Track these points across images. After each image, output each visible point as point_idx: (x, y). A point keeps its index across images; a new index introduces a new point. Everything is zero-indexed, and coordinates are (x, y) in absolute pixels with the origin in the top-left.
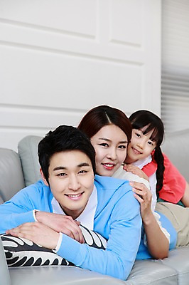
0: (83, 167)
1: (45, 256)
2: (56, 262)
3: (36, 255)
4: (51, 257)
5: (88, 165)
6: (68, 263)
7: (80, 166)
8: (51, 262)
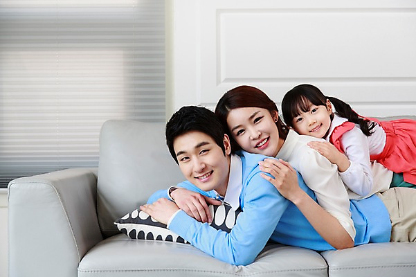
0: (202, 147)
1: (156, 231)
2: (169, 238)
3: (147, 229)
4: (164, 233)
5: (208, 143)
6: (186, 242)
7: (198, 146)
8: (164, 238)
